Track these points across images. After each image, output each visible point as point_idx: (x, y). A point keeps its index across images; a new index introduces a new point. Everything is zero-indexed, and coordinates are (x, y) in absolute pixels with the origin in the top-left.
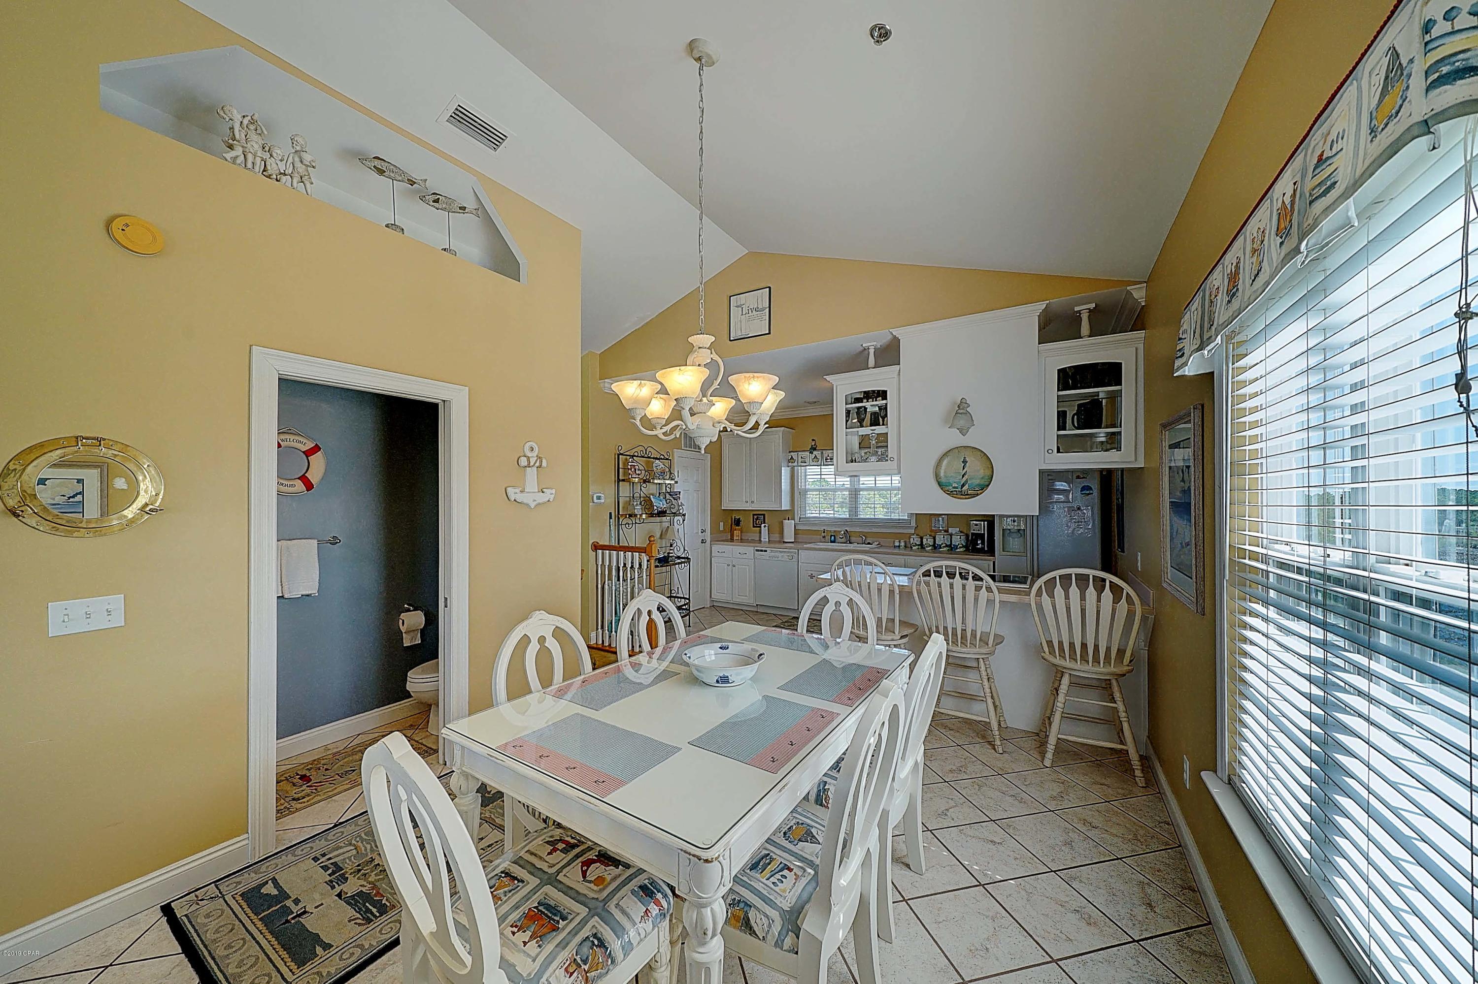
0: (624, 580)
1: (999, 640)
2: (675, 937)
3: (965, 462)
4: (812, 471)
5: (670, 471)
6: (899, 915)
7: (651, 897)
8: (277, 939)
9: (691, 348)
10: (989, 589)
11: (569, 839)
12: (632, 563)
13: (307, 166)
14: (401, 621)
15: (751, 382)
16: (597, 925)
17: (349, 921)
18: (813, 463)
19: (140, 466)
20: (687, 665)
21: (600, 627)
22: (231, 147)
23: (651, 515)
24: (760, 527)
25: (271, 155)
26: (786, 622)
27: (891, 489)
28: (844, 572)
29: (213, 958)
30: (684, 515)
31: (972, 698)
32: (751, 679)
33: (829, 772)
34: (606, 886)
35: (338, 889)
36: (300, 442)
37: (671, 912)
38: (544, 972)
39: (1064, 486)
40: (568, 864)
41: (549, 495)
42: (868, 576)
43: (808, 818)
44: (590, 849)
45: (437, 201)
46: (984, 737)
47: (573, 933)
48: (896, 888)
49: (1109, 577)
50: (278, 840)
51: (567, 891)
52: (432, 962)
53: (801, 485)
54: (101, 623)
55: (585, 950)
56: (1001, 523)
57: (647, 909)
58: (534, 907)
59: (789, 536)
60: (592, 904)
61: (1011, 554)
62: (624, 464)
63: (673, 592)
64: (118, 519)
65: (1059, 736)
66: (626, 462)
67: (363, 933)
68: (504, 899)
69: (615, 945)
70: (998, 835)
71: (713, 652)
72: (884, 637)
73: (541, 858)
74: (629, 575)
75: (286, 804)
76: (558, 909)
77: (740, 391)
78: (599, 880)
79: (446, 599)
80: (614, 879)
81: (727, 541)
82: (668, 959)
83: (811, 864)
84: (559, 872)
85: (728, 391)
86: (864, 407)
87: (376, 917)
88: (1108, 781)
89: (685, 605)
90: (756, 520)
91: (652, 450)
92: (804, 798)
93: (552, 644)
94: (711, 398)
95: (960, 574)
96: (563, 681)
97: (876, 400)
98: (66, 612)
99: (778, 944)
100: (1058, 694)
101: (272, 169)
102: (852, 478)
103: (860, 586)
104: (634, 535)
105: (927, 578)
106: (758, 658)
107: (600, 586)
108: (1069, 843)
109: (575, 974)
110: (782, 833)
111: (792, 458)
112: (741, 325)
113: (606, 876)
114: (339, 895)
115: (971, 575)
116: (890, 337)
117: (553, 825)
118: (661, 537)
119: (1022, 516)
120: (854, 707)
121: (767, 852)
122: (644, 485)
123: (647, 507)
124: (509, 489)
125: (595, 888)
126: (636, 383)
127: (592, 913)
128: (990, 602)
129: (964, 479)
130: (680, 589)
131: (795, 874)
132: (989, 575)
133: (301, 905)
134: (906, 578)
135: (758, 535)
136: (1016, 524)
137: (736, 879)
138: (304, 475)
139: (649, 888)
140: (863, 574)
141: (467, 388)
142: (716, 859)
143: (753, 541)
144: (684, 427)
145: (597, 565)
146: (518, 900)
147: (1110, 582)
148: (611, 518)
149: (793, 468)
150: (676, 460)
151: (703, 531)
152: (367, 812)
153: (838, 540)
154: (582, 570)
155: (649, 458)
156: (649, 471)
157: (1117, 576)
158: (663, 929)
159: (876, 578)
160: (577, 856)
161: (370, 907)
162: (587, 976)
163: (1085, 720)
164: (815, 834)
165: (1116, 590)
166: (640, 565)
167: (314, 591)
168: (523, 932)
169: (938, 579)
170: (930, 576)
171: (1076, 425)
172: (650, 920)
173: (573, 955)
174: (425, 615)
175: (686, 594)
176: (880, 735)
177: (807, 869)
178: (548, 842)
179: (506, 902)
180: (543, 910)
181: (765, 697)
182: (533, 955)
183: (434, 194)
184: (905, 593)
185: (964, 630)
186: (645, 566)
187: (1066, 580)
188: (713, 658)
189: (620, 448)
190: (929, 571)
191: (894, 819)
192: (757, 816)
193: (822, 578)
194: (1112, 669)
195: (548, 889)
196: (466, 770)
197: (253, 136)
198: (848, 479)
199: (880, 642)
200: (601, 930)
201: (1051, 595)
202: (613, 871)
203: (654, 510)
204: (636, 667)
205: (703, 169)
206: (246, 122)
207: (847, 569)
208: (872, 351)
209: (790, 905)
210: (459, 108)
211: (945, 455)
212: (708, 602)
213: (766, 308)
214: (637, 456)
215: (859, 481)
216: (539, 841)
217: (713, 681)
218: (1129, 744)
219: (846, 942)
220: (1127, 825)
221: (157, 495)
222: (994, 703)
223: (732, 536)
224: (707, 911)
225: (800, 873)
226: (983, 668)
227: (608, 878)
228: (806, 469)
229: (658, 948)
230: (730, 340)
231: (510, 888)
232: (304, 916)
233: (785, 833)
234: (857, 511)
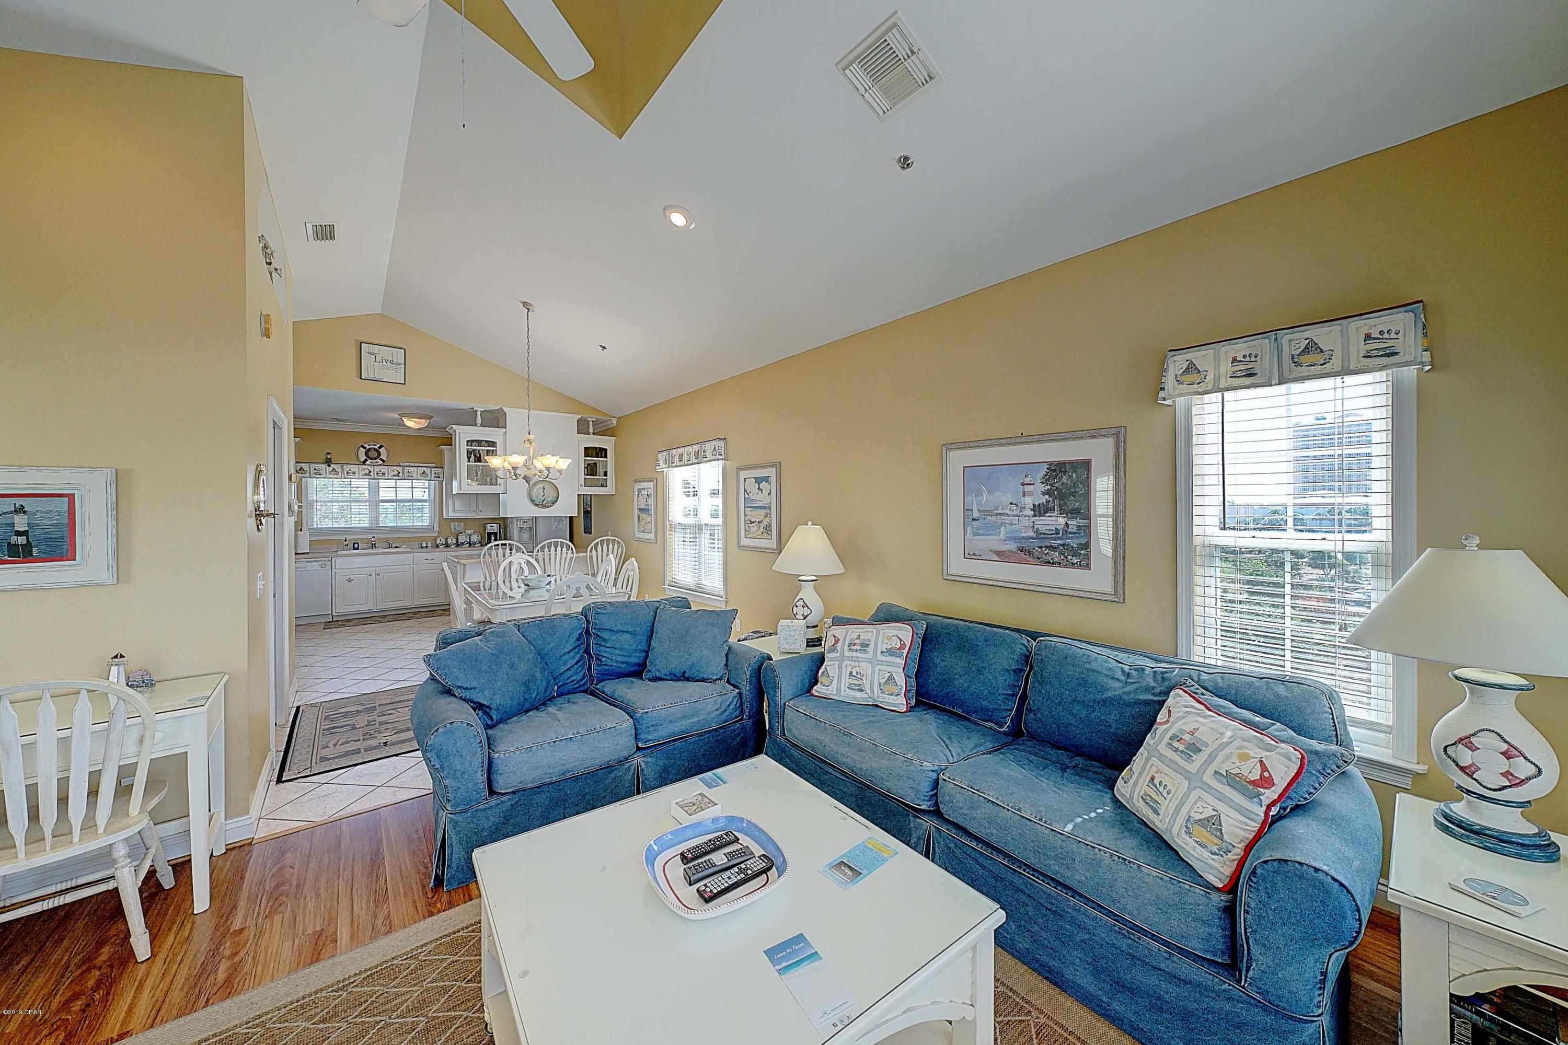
3: (544, 489)
53: (311, 497)
86: (478, 450)
97: (484, 446)
111: (301, 469)
112: (374, 369)
116: (496, 409)
129: (544, 498)
153: (361, 546)
208: (479, 413)
211: (535, 484)
213: (401, 364)
230: (361, 379)
234: (378, 521)
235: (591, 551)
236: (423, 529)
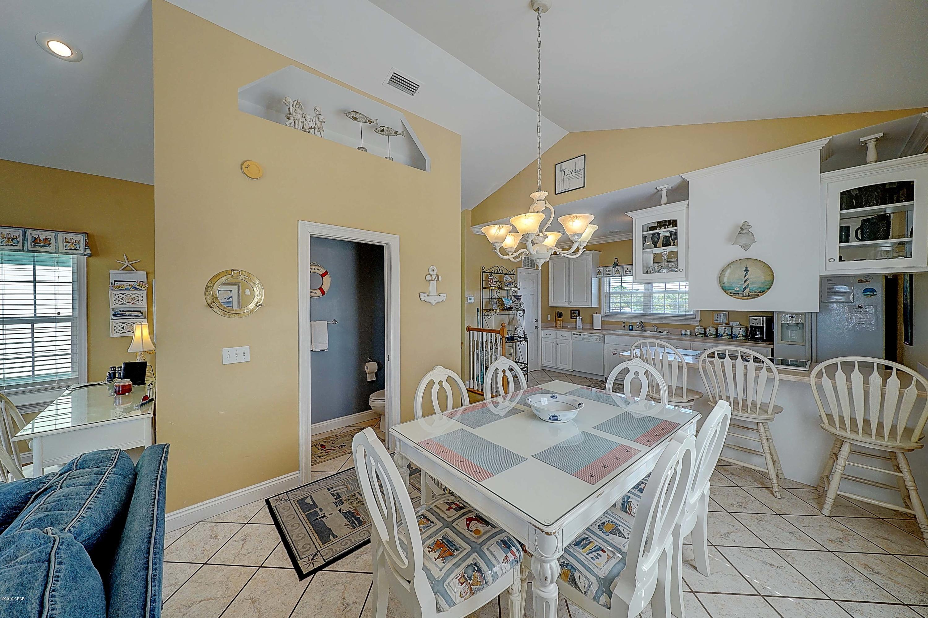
0: (486, 350)
1: (778, 410)
2: (524, 577)
3: (746, 271)
4: (615, 281)
5: (515, 282)
6: (688, 601)
7: (509, 549)
8: (313, 527)
9: (532, 201)
10: (769, 370)
11: (458, 503)
12: (491, 339)
13: (321, 122)
14: (366, 367)
15: (574, 220)
16: (476, 558)
17: (345, 525)
18: (616, 275)
19: (254, 283)
20: (529, 406)
21: (471, 378)
22: (289, 118)
23: (503, 310)
24: (576, 318)
25: (306, 119)
26: (595, 383)
27: (678, 292)
28: (641, 352)
29: (287, 530)
30: (524, 310)
31: (751, 452)
32: (572, 420)
33: (632, 490)
34: (481, 536)
35: (339, 508)
36: (319, 270)
37: (521, 561)
38: (447, 579)
39: (845, 288)
40: (458, 518)
41: (443, 297)
42: (661, 355)
43: (616, 519)
44: (470, 511)
45: (382, 131)
46: (762, 483)
47: (463, 559)
48: (685, 582)
49: (896, 366)
50: (312, 476)
51: (458, 533)
52: (387, 557)
53: (606, 290)
54: (240, 359)
55: (470, 571)
56: (779, 318)
57: (507, 556)
58: (440, 539)
59: (597, 324)
60: (474, 545)
61: (789, 343)
62: (486, 278)
63: (516, 359)
64: (247, 309)
65: (838, 492)
66: (487, 277)
67: (352, 533)
68: (424, 531)
69: (488, 573)
70: (778, 561)
71: (546, 399)
72: (673, 400)
73: (443, 511)
74: (489, 347)
75: (315, 459)
76: (453, 543)
77: (566, 227)
78: (477, 532)
79: (389, 356)
80: (486, 532)
81: (552, 327)
82: (520, 591)
83: (619, 551)
84: (453, 521)
85: (557, 227)
86: (658, 233)
87: (358, 527)
88: (893, 538)
89: (524, 368)
90: (573, 314)
91: (503, 269)
92: (613, 506)
93: (446, 386)
94: (546, 233)
95: (742, 356)
96: (453, 408)
97: (668, 228)
98: (229, 353)
99: (596, 599)
100: (837, 459)
101: (306, 127)
102: (647, 285)
103: (654, 361)
104: (492, 322)
105: (712, 359)
106: (578, 406)
107: (471, 353)
108: (850, 581)
109: (464, 584)
110: (597, 525)
111: (599, 271)
112: (563, 184)
113: (481, 530)
114: (340, 510)
115: (752, 358)
116: (680, 180)
117: (449, 493)
118: (509, 324)
119: (802, 313)
120: (652, 447)
121: (587, 536)
122: (499, 291)
123: (500, 305)
124: (421, 294)
125: (475, 536)
126: (497, 226)
127: (473, 550)
128: (770, 380)
129: (746, 284)
130: (521, 357)
131: (608, 555)
132: (769, 359)
133: (323, 512)
134: (691, 357)
135: (575, 323)
136: (794, 319)
137: (566, 550)
138: (321, 287)
139: (507, 543)
140: (657, 354)
141: (399, 236)
142: (554, 533)
143: (571, 328)
144: (527, 253)
145: (470, 340)
146: (431, 533)
147: (898, 370)
148: (478, 311)
149: (600, 278)
150: (518, 275)
151: (536, 321)
152: (354, 467)
153: (635, 328)
154: (462, 343)
155: (501, 273)
156: (501, 282)
157: (903, 364)
158: (516, 570)
159: (668, 357)
160: (464, 514)
161: (354, 520)
162: (471, 588)
163: (866, 483)
164: (622, 531)
165: (903, 376)
166: (496, 341)
167: (326, 348)
168: (435, 552)
169: (722, 360)
170: (714, 357)
171: (860, 238)
172: (509, 562)
173: (463, 572)
174: (378, 365)
175: (525, 361)
176: (675, 470)
177: (616, 553)
178: (447, 503)
179: (424, 532)
180: (445, 542)
181: (584, 433)
182: (441, 567)
183: (381, 127)
184: (692, 370)
185: (745, 400)
186: (499, 342)
187: (848, 367)
188: (547, 403)
189: (483, 268)
190: (714, 353)
191: (685, 531)
192: (581, 511)
193: (622, 355)
194: (898, 443)
195: (447, 530)
196: (402, 454)
197: (298, 111)
198: (643, 285)
199: (670, 403)
200: (479, 561)
201: (832, 377)
202: (483, 528)
203: (504, 307)
204: (496, 404)
205: (540, 83)
206: (295, 104)
207: (643, 349)
208: (664, 192)
209: (604, 575)
210: (394, 75)
211: (729, 265)
212: (540, 367)
213: (582, 169)
214: (494, 273)
215: (652, 287)
216: (441, 501)
217: (547, 418)
218: (916, 509)
219: (645, 610)
220: (915, 578)
221: (262, 297)
222: (772, 458)
223: (556, 324)
224: (547, 566)
225: (611, 555)
226: (762, 430)
227: (482, 531)
228: (610, 279)
229: (514, 581)
230: (556, 194)
231: (427, 525)
232: (325, 518)
233: (599, 526)
234: (650, 308)
235: (819, 375)
236: (686, 317)
